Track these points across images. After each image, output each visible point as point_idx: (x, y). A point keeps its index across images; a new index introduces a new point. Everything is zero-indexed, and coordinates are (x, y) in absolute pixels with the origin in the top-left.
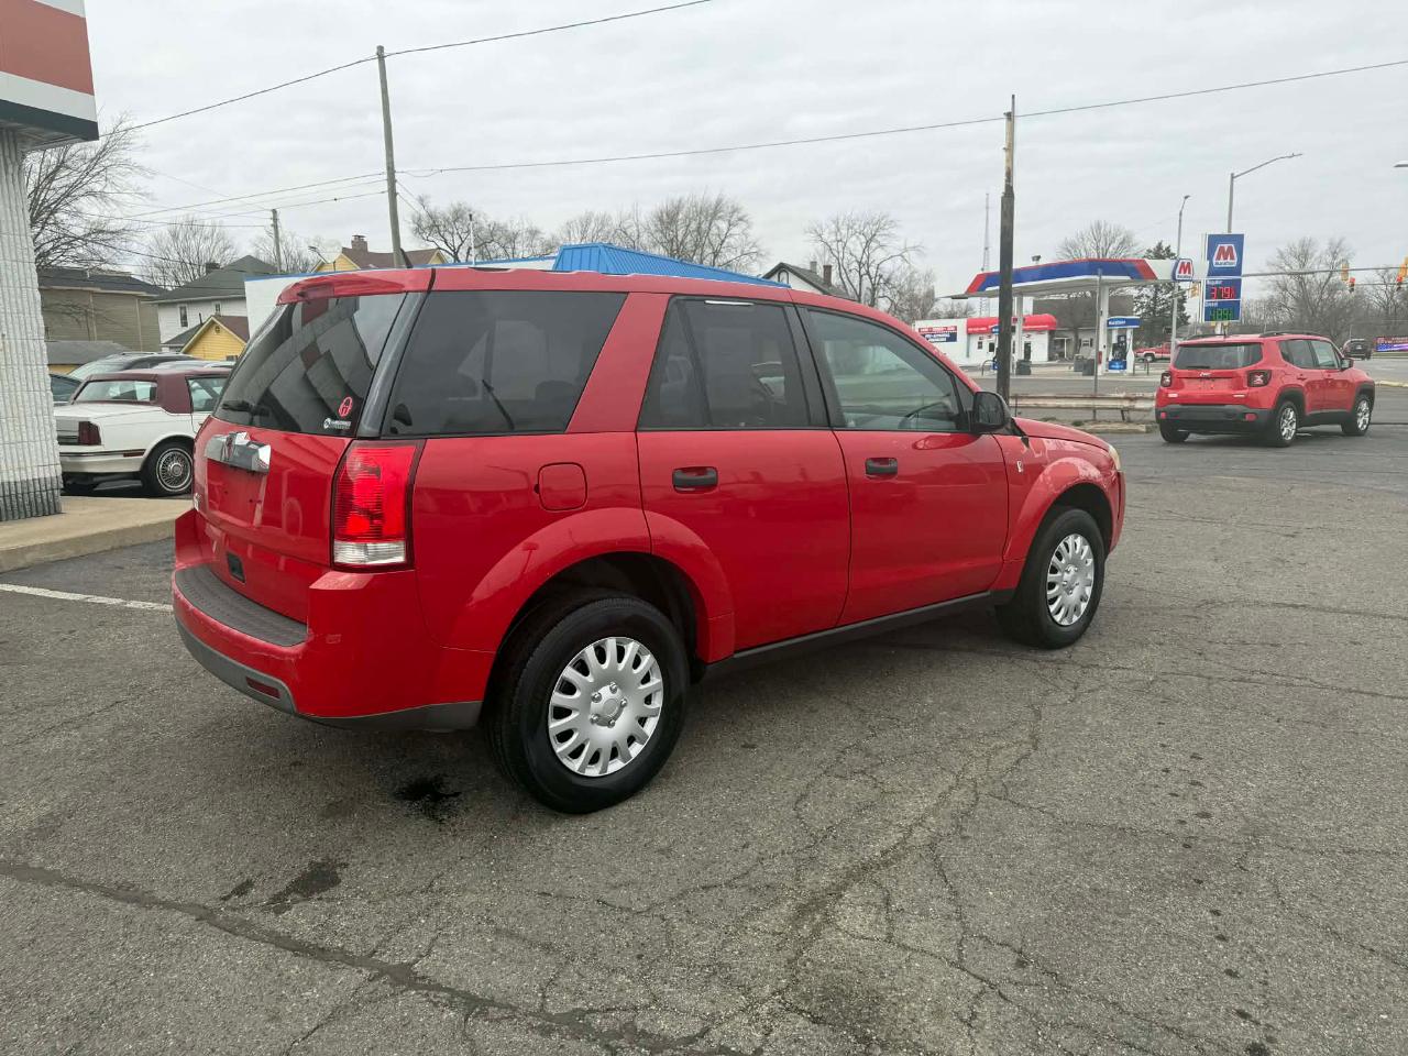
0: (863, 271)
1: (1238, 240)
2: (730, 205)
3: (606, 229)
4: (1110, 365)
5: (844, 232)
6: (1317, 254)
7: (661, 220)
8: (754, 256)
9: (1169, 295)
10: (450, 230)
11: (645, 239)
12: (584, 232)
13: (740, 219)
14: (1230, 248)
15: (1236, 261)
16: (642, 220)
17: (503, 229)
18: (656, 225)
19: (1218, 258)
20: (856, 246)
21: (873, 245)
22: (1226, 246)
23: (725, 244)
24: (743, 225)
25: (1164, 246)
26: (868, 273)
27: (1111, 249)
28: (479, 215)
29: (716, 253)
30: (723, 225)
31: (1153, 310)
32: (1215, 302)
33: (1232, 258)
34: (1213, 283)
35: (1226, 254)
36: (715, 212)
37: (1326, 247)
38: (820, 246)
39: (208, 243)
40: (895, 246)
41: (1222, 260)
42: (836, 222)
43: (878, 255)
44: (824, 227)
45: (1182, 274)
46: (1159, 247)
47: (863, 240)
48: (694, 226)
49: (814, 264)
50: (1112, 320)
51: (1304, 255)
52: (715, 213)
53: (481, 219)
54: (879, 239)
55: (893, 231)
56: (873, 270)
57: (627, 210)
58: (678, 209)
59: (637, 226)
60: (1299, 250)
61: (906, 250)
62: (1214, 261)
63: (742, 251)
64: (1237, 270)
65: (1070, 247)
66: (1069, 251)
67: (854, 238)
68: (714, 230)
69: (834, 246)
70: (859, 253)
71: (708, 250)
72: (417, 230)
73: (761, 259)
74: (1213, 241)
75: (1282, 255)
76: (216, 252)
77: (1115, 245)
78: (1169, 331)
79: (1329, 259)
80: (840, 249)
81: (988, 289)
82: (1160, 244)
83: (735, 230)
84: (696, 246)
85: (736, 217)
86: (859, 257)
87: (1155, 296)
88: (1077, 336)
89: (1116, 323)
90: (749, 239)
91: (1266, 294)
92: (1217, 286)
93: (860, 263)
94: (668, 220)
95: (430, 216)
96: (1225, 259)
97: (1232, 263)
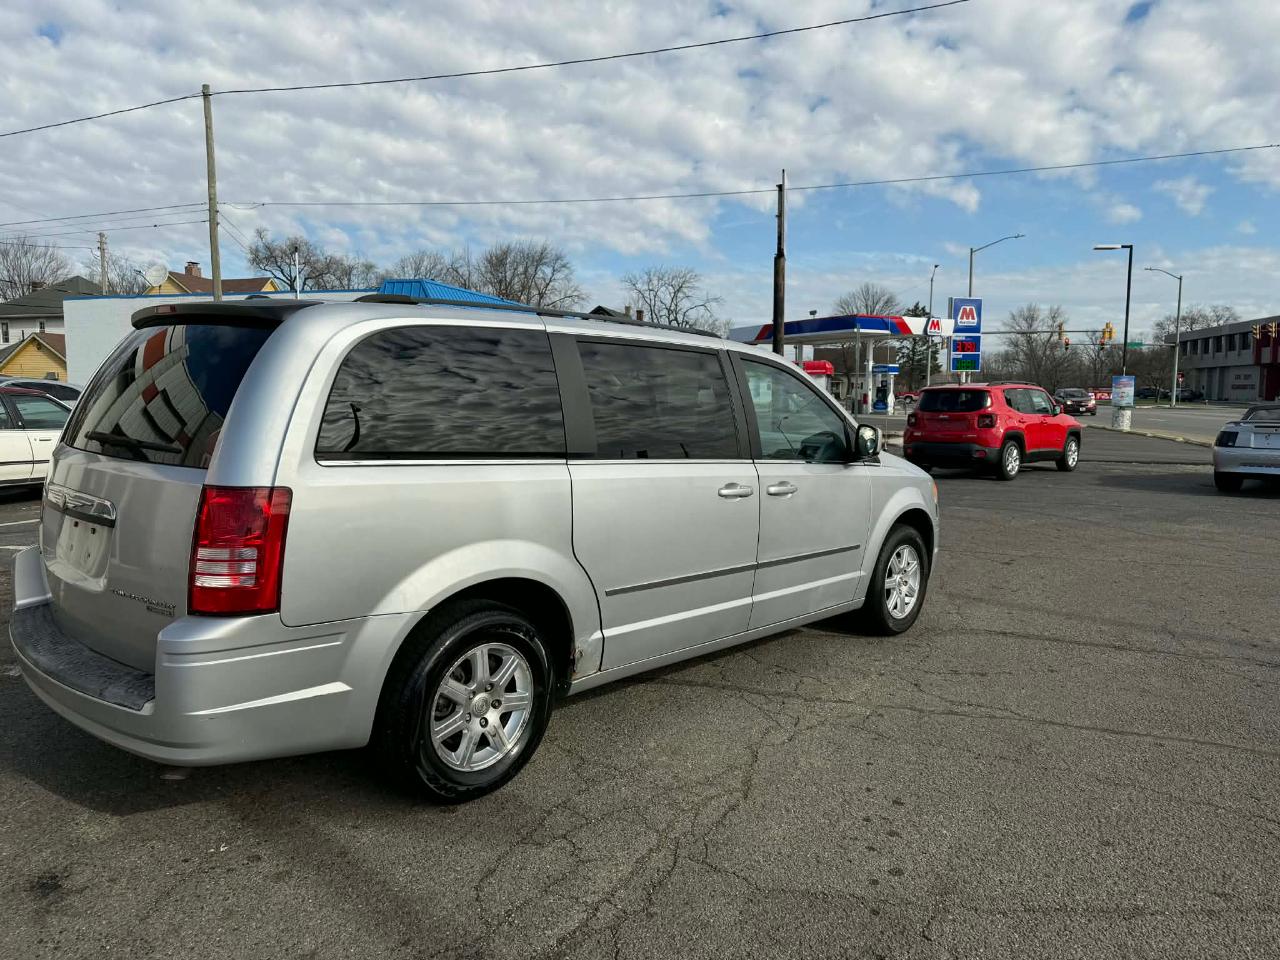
0: (672, 317)
1: (978, 304)
2: (554, 252)
3: (439, 267)
4: (875, 406)
5: (655, 282)
6: (1041, 318)
7: (490, 262)
8: (576, 300)
9: (925, 347)
10: (288, 261)
11: (475, 278)
12: (417, 269)
13: (564, 266)
14: (971, 310)
15: (976, 321)
16: (474, 261)
17: (339, 263)
18: (486, 267)
19: (962, 318)
20: (665, 295)
21: (680, 295)
22: (968, 308)
23: (549, 287)
24: (566, 271)
25: (920, 306)
26: (676, 319)
27: (877, 308)
28: (316, 248)
29: (541, 295)
30: (548, 271)
31: (912, 359)
32: (959, 355)
33: (973, 318)
34: (958, 339)
35: (968, 315)
36: (538, 259)
37: (1047, 312)
38: (634, 294)
39: (40, 262)
40: (698, 296)
41: (965, 320)
42: (648, 274)
43: (684, 304)
44: (638, 277)
45: (933, 330)
46: (916, 307)
47: (672, 291)
48: (521, 269)
49: (628, 309)
50: (878, 367)
51: (1031, 318)
52: (541, 259)
53: (318, 252)
54: (685, 290)
55: (696, 284)
56: (680, 318)
57: (459, 251)
58: (506, 253)
59: (469, 266)
60: (1026, 314)
61: (708, 301)
62: (959, 320)
63: (565, 294)
64: (977, 329)
65: (844, 304)
66: (842, 307)
67: (663, 289)
68: (540, 274)
69: (647, 294)
70: (668, 302)
71: (535, 292)
72: (254, 260)
73: (582, 302)
75: (1013, 317)
76: (48, 272)
77: (881, 304)
78: (925, 377)
79: (1050, 322)
80: (652, 298)
82: (918, 304)
83: (558, 276)
84: (524, 287)
85: (559, 262)
86: (668, 306)
87: (914, 348)
88: (849, 380)
89: (880, 370)
90: (572, 284)
91: (1003, 349)
92: (962, 341)
93: (669, 310)
94: (498, 262)
95: (267, 248)
96: (968, 318)
97: (973, 322)
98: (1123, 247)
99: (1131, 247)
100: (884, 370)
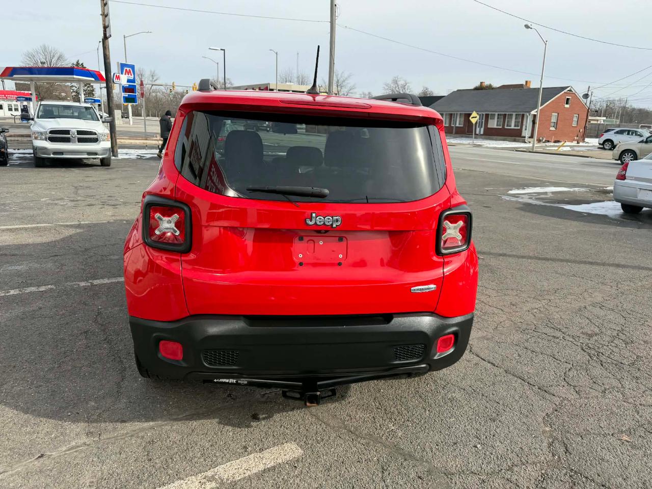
1: (133, 67)
14: (130, 70)
15: (133, 76)
22: (128, 69)
25: (80, 62)
32: (126, 95)
33: (131, 75)
34: (125, 86)
35: (128, 73)
37: (149, 73)
45: (117, 80)
46: (78, 63)
50: (87, 99)
64: (133, 81)
74: (123, 66)
79: (151, 79)
81: (15, 76)
82: (78, 61)
89: (90, 101)
96: (128, 75)
97: (131, 77)
98: (221, 50)
99: (224, 50)
100: (93, 101)
